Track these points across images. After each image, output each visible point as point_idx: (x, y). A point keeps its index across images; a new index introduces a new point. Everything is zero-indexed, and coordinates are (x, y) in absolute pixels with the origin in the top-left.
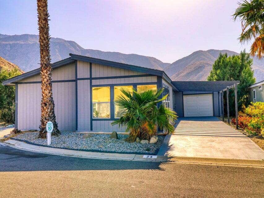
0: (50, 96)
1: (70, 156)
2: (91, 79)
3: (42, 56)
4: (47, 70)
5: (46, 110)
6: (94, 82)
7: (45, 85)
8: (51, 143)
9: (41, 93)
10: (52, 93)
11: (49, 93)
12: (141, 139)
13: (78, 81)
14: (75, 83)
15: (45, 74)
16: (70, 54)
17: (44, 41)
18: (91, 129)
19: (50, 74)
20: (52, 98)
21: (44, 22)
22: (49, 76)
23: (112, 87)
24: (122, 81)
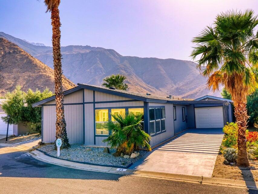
0: (63, 117)
1: (68, 167)
2: (94, 103)
3: (56, 87)
4: (60, 98)
5: (59, 129)
6: (97, 106)
7: (59, 109)
8: (60, 155)
9: (56, 115)
10: (64, 115)
11: (62, 115)
12: (124, 154)
13: (85, 105)
14: (83, 105)
15: (59, 101)
16: (78, 84)
17: (58, 76)
18: (95, 144)
19: (62, 101)
20: (64, 119)
21: (57, 61)
22: (61, 102)
23: (110, 109)
24: (118, 105)
